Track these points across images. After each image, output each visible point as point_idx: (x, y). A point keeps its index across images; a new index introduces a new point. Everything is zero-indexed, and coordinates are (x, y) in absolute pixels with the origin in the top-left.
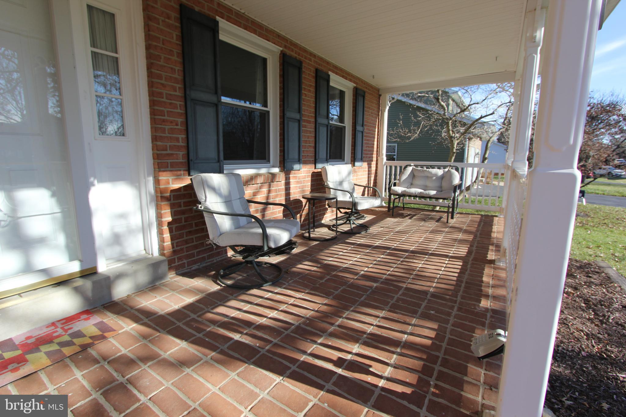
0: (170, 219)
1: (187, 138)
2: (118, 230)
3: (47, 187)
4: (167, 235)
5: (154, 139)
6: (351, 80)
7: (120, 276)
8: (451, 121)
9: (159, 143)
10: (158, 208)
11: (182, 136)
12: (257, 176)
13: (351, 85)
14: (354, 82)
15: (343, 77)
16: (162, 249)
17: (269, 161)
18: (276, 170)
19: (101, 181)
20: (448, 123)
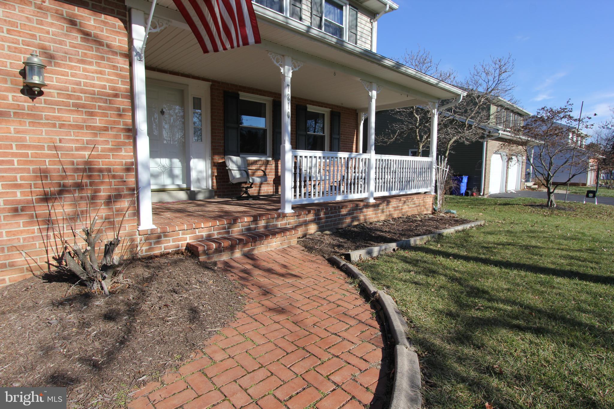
0: (216, 174)
1: (224, 142)
2: (199, 177)
3: (178, 159)
4: (215, 181)
5: (212, 142)
6: (326, 107)
7: (199, 192)
8: (418, 130)
9: (214, 144)
10: (212, 169)
11: (222, 142)
12: (259, 160)
13: (328, 110)
14: (330, 108)
15: (319, 106)
16: (212, 186)
17: (266, 154)
18: (270, 159)
19: (194, 158)
20: (416, 131)
